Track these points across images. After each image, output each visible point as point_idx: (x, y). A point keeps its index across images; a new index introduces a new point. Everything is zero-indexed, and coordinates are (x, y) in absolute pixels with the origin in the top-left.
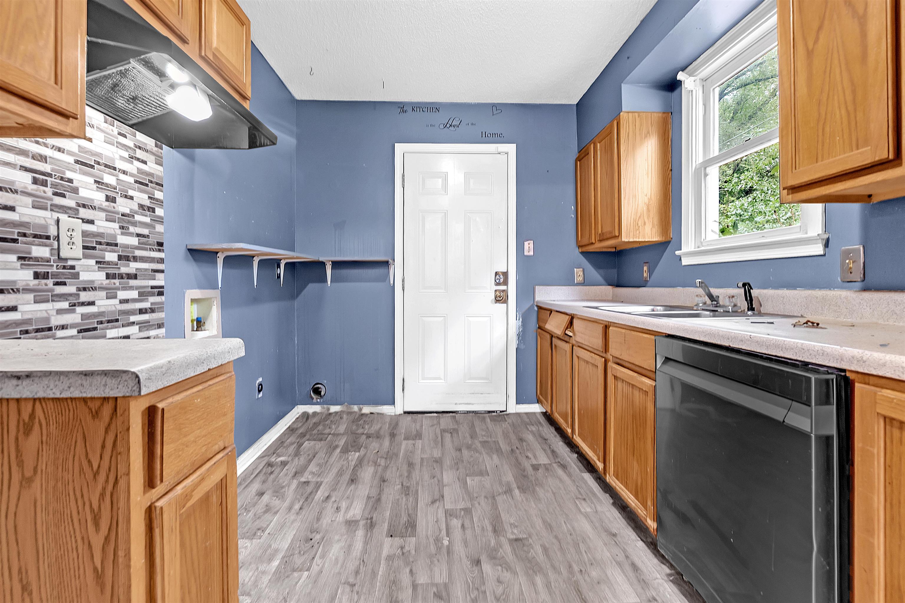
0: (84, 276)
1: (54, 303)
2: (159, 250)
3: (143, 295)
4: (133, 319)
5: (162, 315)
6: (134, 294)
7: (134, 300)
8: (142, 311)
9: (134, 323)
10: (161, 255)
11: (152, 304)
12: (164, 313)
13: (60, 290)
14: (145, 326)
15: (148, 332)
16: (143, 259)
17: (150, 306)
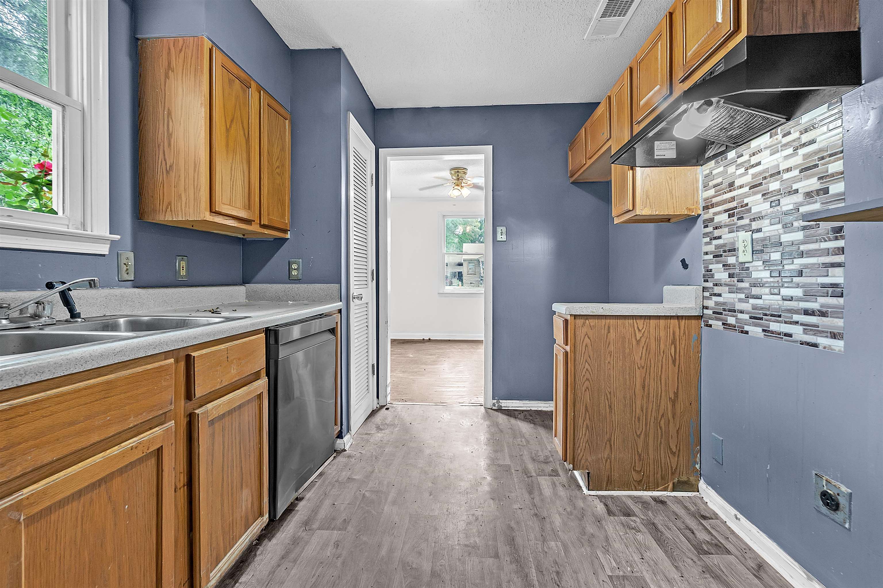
0: (755, 275)
1: (738, 294)
2: (836, 238)
3: (809, 295)
4: (796, 317)
5: (839, 323)
6: (798, 292)
7: (800, 300)
8: (806, 312)
9: (797, 323)
10: (841, 243)
11: (821, 306)
12: (842, 320)
13: (741, 285)
14: (811, 330)
15: (815, 337)
16: (810, 254)
17: (819, 308)
